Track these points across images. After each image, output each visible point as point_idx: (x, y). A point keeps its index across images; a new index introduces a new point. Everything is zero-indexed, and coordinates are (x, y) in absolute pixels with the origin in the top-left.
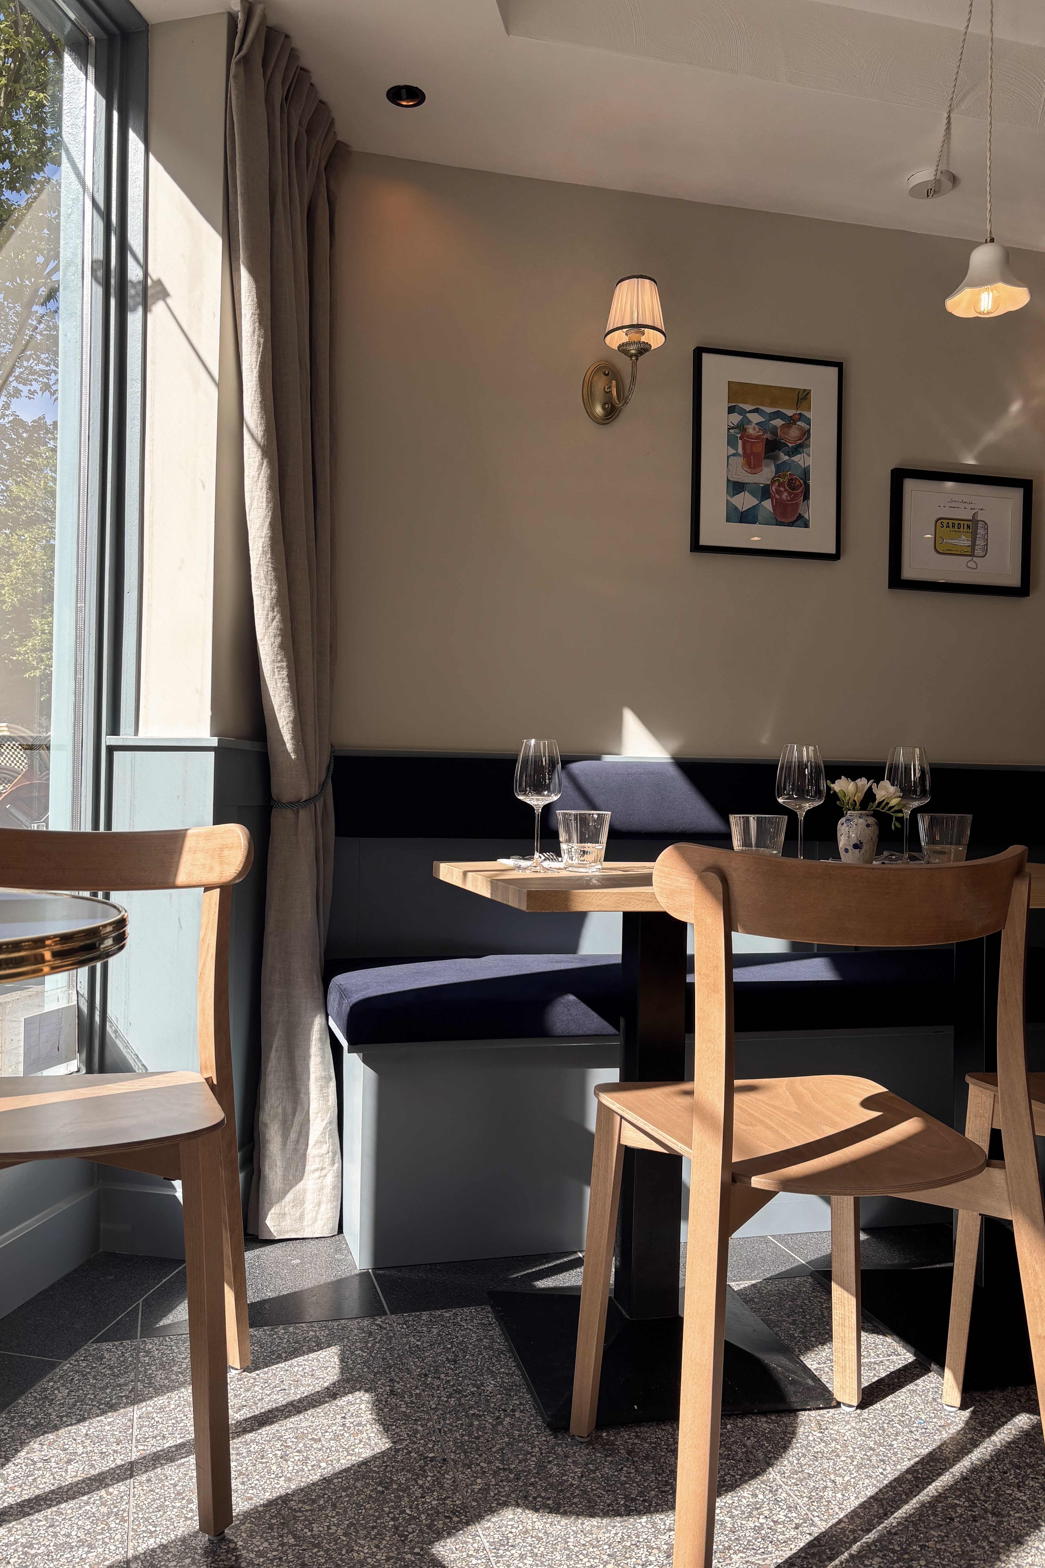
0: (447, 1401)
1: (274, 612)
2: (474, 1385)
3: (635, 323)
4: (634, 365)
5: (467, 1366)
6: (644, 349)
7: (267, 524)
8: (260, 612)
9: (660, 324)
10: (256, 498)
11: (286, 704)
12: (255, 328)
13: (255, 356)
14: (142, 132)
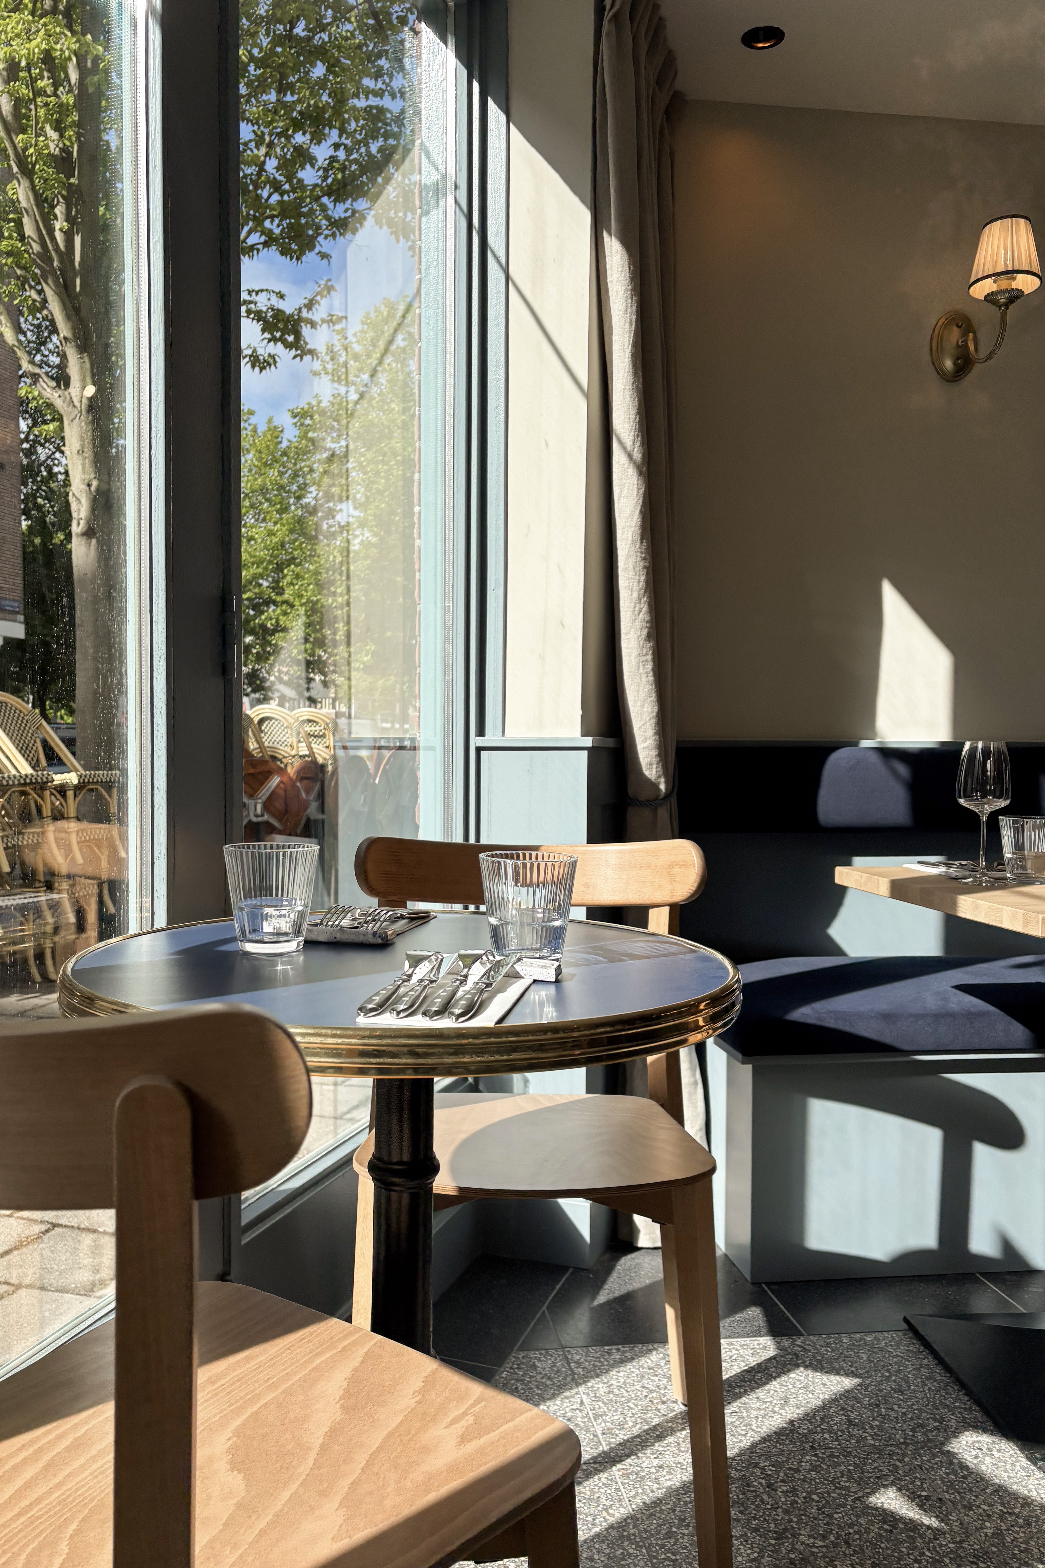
0: (913, 1436)
1: (640, 603)
2: (935, 1420)
3: (1010, 268)
4: (1004, 314)
5: (916, 1397)
6: (1015, 296)
7: (637, 512)
8: (627, 604)
9: (1036, 268)
10: (626, 485)
11: (649, 700)
12: (627, 306)
13: (627, 335)
14: (504, 103)
